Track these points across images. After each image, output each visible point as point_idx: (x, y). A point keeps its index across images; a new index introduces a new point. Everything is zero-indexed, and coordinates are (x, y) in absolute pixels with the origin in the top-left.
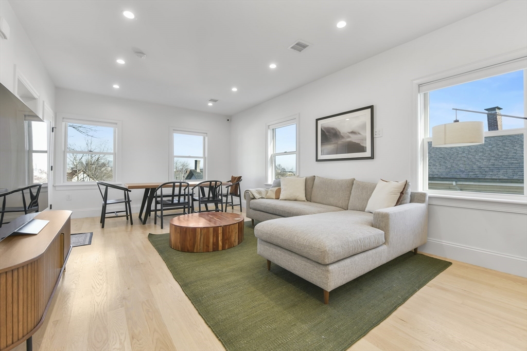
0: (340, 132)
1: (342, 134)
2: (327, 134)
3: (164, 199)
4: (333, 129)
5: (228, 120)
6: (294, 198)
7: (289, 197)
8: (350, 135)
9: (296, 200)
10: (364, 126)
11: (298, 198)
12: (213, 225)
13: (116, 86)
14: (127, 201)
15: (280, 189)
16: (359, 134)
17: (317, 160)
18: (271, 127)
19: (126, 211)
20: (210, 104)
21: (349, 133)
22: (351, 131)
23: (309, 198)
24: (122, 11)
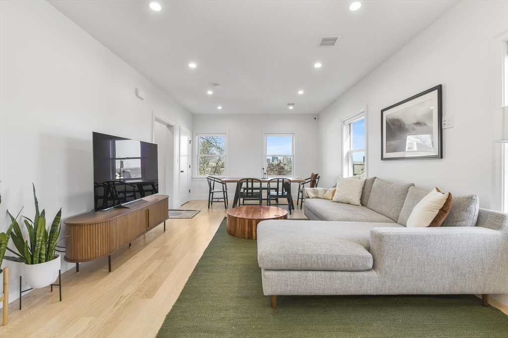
0: (404, 124)
1: (406, 127)
2: (392, 127)
3: (254, 191)
4: (398, 120)
5: (315, 118)
6: (347, 201)
7: (340, 199)
8: (416, 127)
9: (349, 203)
10: (430, 115)
11: (350, 202)
12: (250, 217)
13: (220, 108)
14: (225, 192)
15: (335, 191)
16: (425, 124)
17: (382, 159)
18: (347, 123)
19: (224, 198)
20: (291, 108)
21: (414, 124)
22: (415, 122)
23: (363, 202)
24: (188, 64)
